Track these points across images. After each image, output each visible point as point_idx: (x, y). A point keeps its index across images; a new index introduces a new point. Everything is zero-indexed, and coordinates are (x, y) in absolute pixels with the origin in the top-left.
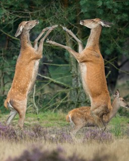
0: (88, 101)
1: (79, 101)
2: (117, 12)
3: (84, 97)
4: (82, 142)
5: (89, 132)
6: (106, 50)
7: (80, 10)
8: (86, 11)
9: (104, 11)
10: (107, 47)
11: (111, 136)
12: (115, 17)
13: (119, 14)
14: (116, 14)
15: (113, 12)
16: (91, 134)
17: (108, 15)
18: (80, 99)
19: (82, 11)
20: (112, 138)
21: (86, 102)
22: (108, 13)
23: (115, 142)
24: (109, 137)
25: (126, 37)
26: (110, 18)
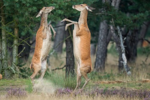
0: (9, 69)
1: (3, 69)
2: (29, 6)
3: (6, 65)
4: (5, 97)
5: (10, 90)
6: (22, 32)
7: (3, 4)
8: (7, 5)
9: (20, 5)
10: (22, 30)
11: (26, 93)
12: (27, 9)
13: (31, 7)
14: (28, 7)
15: (26, 6)
16: (12, 92)
17: (23, 7)
18: (3, 67)
19: (4, 5)
20: (27, 94)
21: (8, 69)
22: (23, 6)
23: (29, 97)
24: (25, 94)
25: (35, 24)
26: (24, 10)
